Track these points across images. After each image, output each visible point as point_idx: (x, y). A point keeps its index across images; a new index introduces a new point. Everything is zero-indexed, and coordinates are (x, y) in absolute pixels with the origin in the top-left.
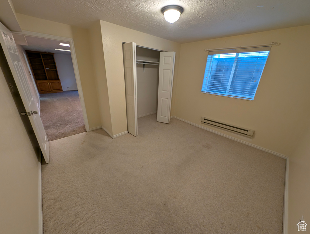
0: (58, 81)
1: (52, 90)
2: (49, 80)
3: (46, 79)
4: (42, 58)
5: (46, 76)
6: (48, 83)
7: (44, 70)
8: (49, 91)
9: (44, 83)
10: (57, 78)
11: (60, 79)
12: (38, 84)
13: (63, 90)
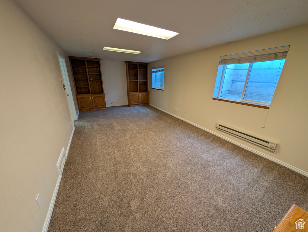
0: (101, 95)
1: (94, 106)
2: (92, 93)
3: (89, 93)
4: (87, 66)
5: (89, 89)
6: (90, 98)
7: (88, 81)
8: (91, 108)
9: (86, 98)
10: (102, 92)
11: (104, 92)
12: (78, 99)
13: (107, 106)
